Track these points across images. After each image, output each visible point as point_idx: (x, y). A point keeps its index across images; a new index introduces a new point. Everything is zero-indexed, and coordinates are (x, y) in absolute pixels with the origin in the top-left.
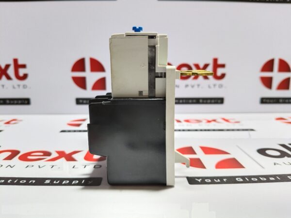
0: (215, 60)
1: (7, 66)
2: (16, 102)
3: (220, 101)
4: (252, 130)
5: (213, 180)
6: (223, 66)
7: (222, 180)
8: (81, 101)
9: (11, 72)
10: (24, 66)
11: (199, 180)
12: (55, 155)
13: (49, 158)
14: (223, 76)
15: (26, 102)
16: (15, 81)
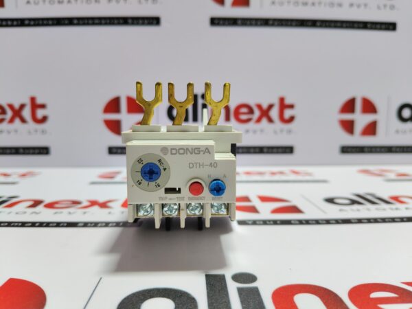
0: (282, 100)
1: (22, 106)
2: (31, 151)
3: (288, 150)
4: (324, 181)
5: (265, 222)
6: (291, 106)
7: (275, 222)
8: (115, 151)
9: (26, 113)
10: (43, 106)
11: (250, 222)
12: (86, 204)
13: (80, 206)
14: (292, 119)
15: (45, 151)
16: (31, 125)
